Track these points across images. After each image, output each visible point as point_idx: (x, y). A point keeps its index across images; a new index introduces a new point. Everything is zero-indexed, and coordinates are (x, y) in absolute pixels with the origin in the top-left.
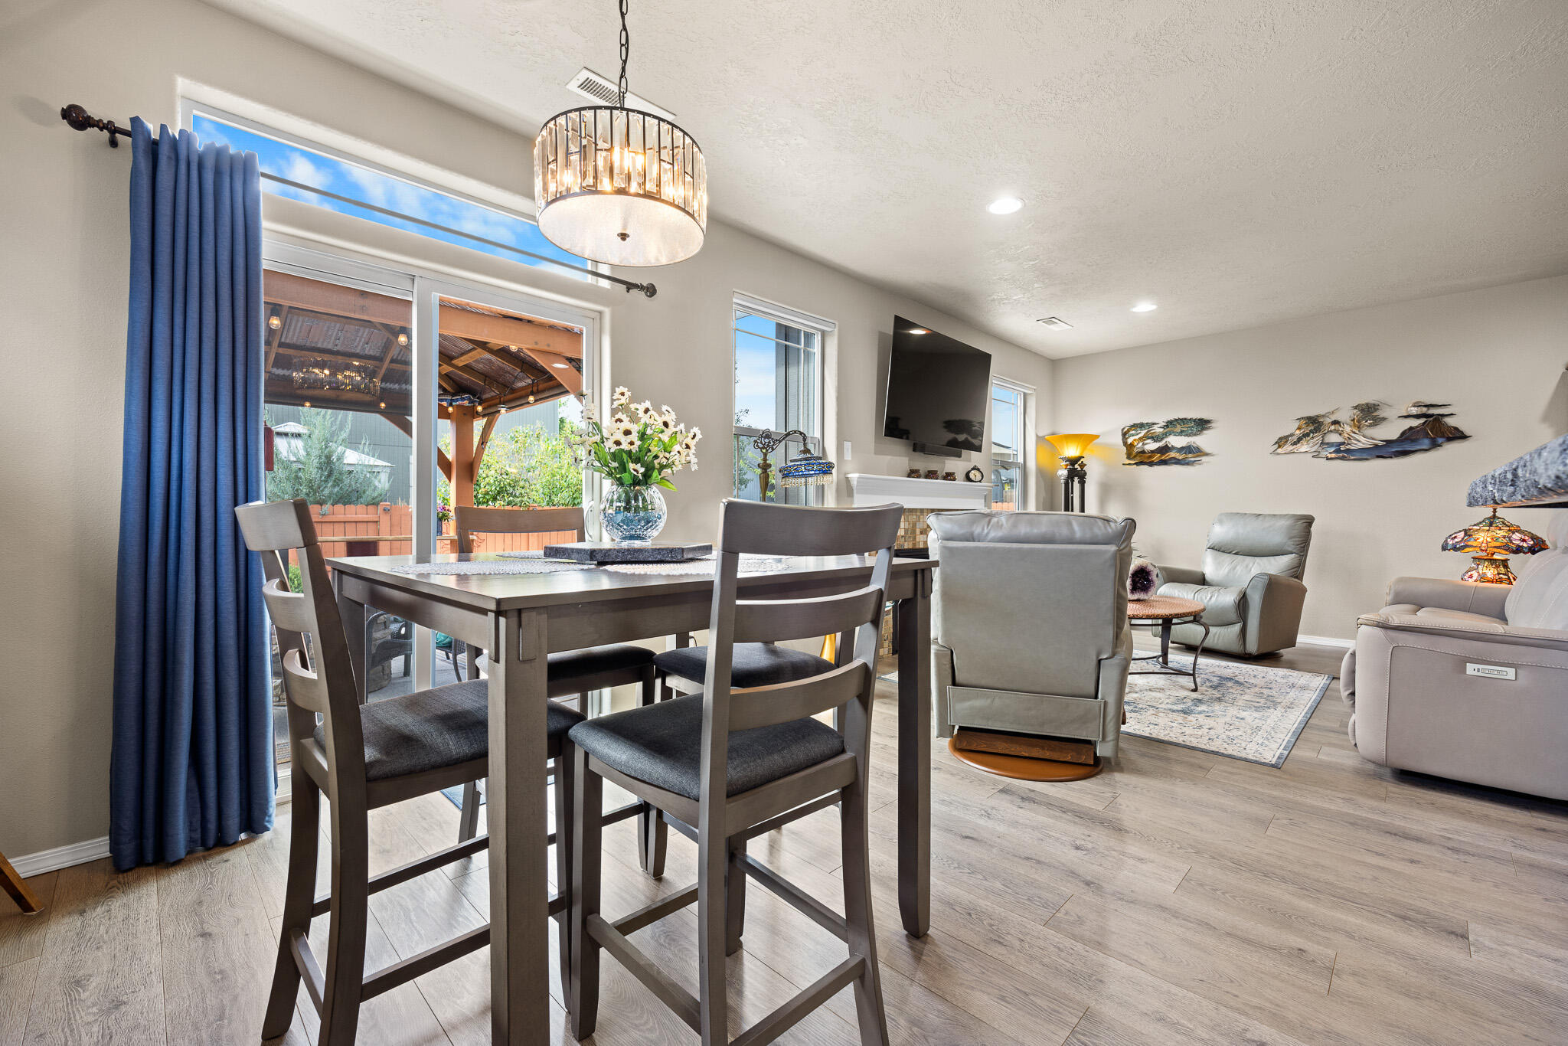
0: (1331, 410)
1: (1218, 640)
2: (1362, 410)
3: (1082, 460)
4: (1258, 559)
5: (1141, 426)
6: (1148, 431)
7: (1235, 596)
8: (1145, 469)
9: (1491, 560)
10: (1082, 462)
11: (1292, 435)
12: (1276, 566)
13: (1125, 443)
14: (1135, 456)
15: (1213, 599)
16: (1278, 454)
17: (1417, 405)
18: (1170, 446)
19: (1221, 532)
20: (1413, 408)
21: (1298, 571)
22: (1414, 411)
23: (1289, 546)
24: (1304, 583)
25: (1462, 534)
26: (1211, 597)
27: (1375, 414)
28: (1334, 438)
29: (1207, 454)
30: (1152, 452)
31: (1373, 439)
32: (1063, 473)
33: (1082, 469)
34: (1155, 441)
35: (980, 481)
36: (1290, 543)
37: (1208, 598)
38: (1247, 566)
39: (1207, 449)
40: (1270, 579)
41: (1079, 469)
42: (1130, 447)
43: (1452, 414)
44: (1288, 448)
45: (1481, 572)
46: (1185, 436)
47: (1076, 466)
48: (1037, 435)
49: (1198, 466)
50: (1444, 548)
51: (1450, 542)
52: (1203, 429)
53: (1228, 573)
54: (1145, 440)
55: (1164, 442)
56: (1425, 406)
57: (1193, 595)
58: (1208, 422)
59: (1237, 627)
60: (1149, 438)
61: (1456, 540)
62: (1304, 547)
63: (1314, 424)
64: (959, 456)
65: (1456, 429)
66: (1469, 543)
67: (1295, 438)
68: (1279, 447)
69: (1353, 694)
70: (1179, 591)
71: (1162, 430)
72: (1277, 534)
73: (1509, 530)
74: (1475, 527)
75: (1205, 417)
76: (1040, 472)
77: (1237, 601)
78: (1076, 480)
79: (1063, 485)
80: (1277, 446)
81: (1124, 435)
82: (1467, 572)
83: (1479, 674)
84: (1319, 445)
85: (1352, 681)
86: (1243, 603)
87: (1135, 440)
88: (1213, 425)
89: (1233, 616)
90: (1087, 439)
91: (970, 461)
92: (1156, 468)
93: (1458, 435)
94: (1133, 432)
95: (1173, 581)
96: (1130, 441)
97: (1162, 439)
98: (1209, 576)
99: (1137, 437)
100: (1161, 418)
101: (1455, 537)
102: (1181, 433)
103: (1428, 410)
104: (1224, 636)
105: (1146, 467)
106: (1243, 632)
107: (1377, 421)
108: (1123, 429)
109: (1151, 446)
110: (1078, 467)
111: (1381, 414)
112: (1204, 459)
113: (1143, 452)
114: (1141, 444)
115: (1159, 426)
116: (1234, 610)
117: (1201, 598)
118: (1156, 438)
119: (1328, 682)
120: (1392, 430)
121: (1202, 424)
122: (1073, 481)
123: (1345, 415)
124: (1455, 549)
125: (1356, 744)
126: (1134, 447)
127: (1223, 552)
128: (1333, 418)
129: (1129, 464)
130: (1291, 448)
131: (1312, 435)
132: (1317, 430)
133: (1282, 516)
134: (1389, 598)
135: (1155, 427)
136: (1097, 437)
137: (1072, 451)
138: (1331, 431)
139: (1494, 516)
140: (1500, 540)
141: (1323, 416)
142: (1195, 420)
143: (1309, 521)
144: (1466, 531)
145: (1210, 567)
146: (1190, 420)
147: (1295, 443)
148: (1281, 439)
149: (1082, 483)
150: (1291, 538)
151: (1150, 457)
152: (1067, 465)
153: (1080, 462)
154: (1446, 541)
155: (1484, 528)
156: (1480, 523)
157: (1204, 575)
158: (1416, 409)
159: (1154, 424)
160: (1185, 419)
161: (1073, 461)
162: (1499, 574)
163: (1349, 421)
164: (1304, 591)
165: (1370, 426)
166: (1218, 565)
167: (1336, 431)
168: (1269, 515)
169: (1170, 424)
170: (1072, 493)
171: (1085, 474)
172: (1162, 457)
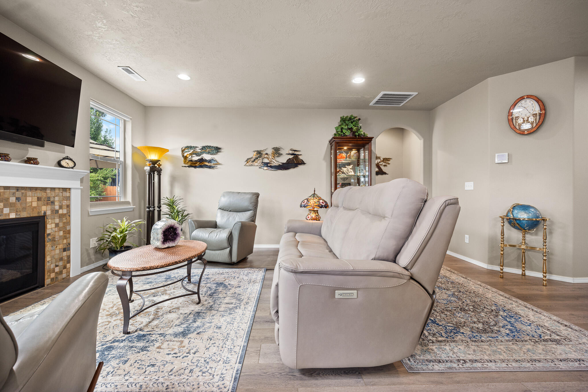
0: (265, 149)
1: (220, 258)
2: (275, 150)
3: (159, 162)
4: (238, 213)
5: (191, 147)
6: (194, 151)
7: (227, 234)
8: (192, 169)
9: (314, 210)
10: (159, 163)
11: (252, 158)
12: (244, 217)
13: (183, 156)
14: (188, 163)
15: (218, 236)
16: (247, 166)
17: (291, 150)
18: (204, 159)
19: (225, 201)
20: (290, 151)
21: (253, 219)
22: (291, 152)
23: (250, 207)
24: (256, 223)
25: (306, 201)
26: (217, 235)
27: (279, 152)
28: (266, 161)
29: (220, 164)
30: (196, 161)
31: (278, 162)
32: (147, 168)
33: (159, 167)
34: (197, 156)
35: (72, 168)
36: (251, 205)
37: (215, 236)
38: (234, 217)
39: (220, 162)
40: (242, 224)
41: (158, 167)
42: (185, 158)
43: (301, 155)
44: (250, 163)
45: (311, 215)
46: (210, 154)
47: (156, 165)
48: (132, 146)
49: (216, 169)
50: (301, 206)
51: (303, 204)
52: (218, 152)
53: (226, 220)
54: (192, 155)
55: (201, 156)
56: (294, 151)
57: (208, 234)
58: (220, 149)
59: (228, 250)
60: (194, 154)
61: (305, 203)
62: (256, 207)
63: (259, 153)
64: (42, 145)
65: (302, 160)
66: (308, 204)
67: (253, 159)
68: (247, 163)
69: (277, 312)
70: (202, 233)
71: (200, 150)
72: (246, 203)
73: (319, 199)
74: (310, 198)
75: (219, 146)
76: (135, 167)
77: (228, 237)
78: (156, 173)
79: (148, 175)
80: (246, 162)
81: (183, 151)
82: (307, 216)
83: (341, 297)
84: (261, 163)
85: (277, 304)
86: (230, 238)
87: (187, 154)
88: (222, 150)
89: (226, 244)
90: (162, 151)
91: (64, 152)
92: (198, 169)
93: (303, 163)
94: (187, 150)
95: (201, 227)
96: (185, 154)
97: (200, 155)
98: (219, 223)
99: (189, 153)
100: (200, 145)
101: (304, 202)
102: (209, 153)
103: (294, 152)
104: (222, 255)
105: (193, 168)
106: (231, 252)
107: (280, 155)
108: (182, 148)
109: (195, 158)
110: (157, 166)
111: (281, 152)
112: (218, 166)
113: (191, 161)
114: (191, 156)
115: (199, 148)
116: (226, 241)
117: (212, 236)
118: (198, 154)
119: (264, 274)
120: (283, 159)
121: (218, 150)
122: (154, 174)
123: (270, 151)
124: (304, 207)
125: (279, 344)
126: (188, 158)
127: (225, 210)
128: (266, 152)
129: (185, 166)
130: (252, 163)
131: (259, 158)
132: (260, 157)
133: (248, 193)
134: (286, 230)
135: (197, 149)
136: (168, 150)
137: (153, 156)
138: (265, 158)
139: (314, 194)
140: (317, 203)
141: (262, 151)
142: (214, 147)
143: (257, 195)
144: (307, 199)
145: (220, 218)
146: (212, 147)
147: (253, 162)
148: (248, 159)
149: (159, 175)
150: (251, 203)
151: (195, 163)
152: (150, 164)
153: (158, 163)
154: (301, 203)
155: (312, 198)
156: (311, 196)
157: (216, 222)
158: (291, 151)
159: (197, 147)
160: (210, 146)
161: (154, 162)
162: (316, 216)
163: (271, 154)
164: (255, 227)
165: (278, 157)
166: (223, 216)
167: (267, 158)
168: (243, 193)
169: (204, 148)
170: (154, 180)
171: (161, 170)
172: (201, 164)
